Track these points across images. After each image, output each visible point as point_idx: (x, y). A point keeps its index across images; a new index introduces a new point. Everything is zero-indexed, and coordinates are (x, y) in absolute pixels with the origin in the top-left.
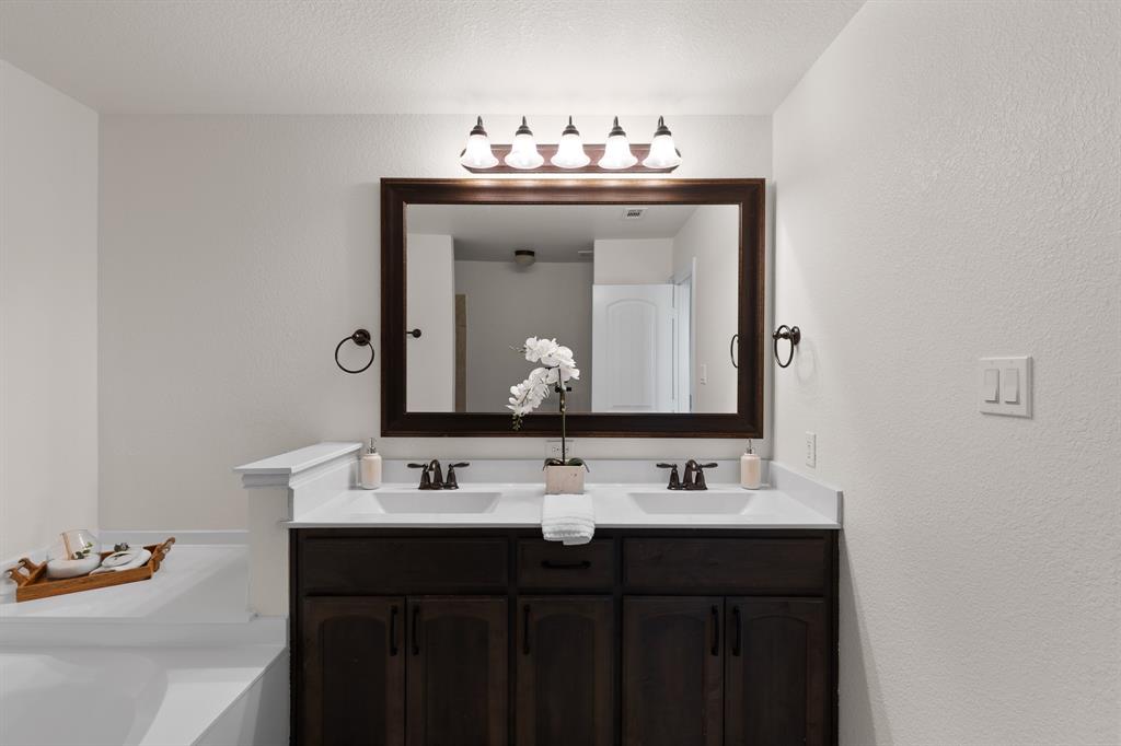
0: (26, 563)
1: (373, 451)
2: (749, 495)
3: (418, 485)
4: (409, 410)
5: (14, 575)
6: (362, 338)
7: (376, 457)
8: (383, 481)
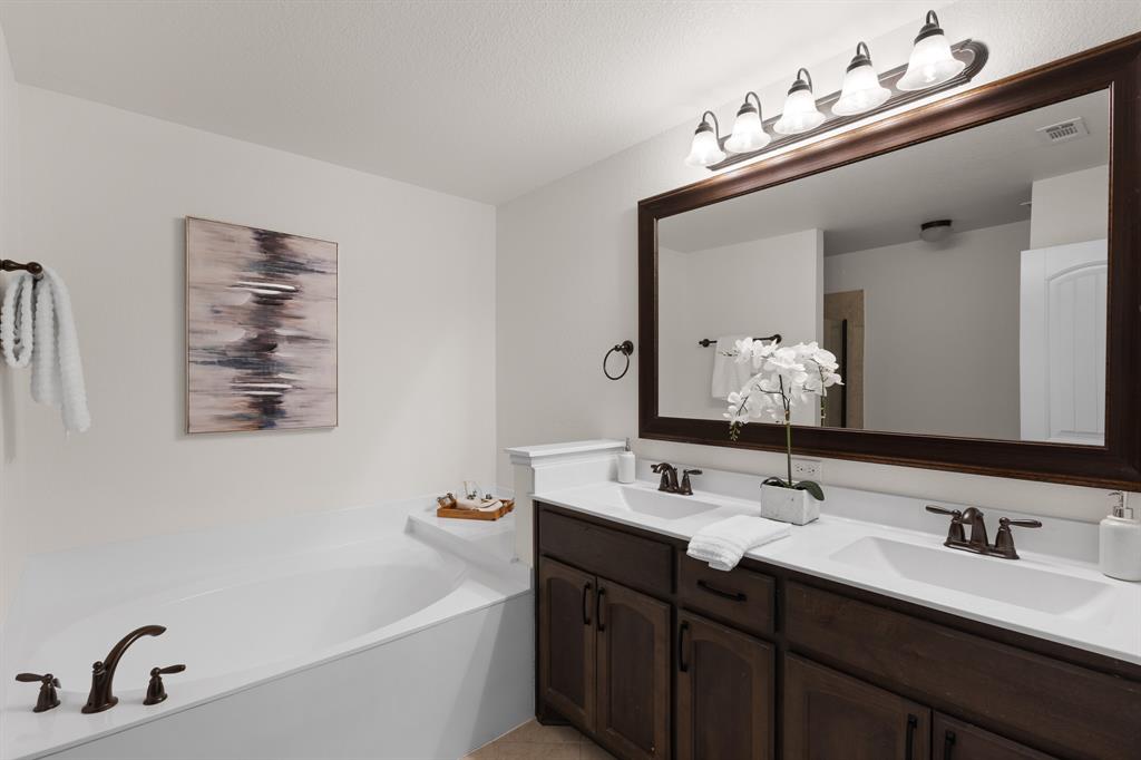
0: (450, 496)
1: (627, 450)
2: (1104, 586)
3: (658, 486)
4: (660, 415)
5: (440, 500)
6: (627, 348)
7: (630, 455)
8: (636, 477)
